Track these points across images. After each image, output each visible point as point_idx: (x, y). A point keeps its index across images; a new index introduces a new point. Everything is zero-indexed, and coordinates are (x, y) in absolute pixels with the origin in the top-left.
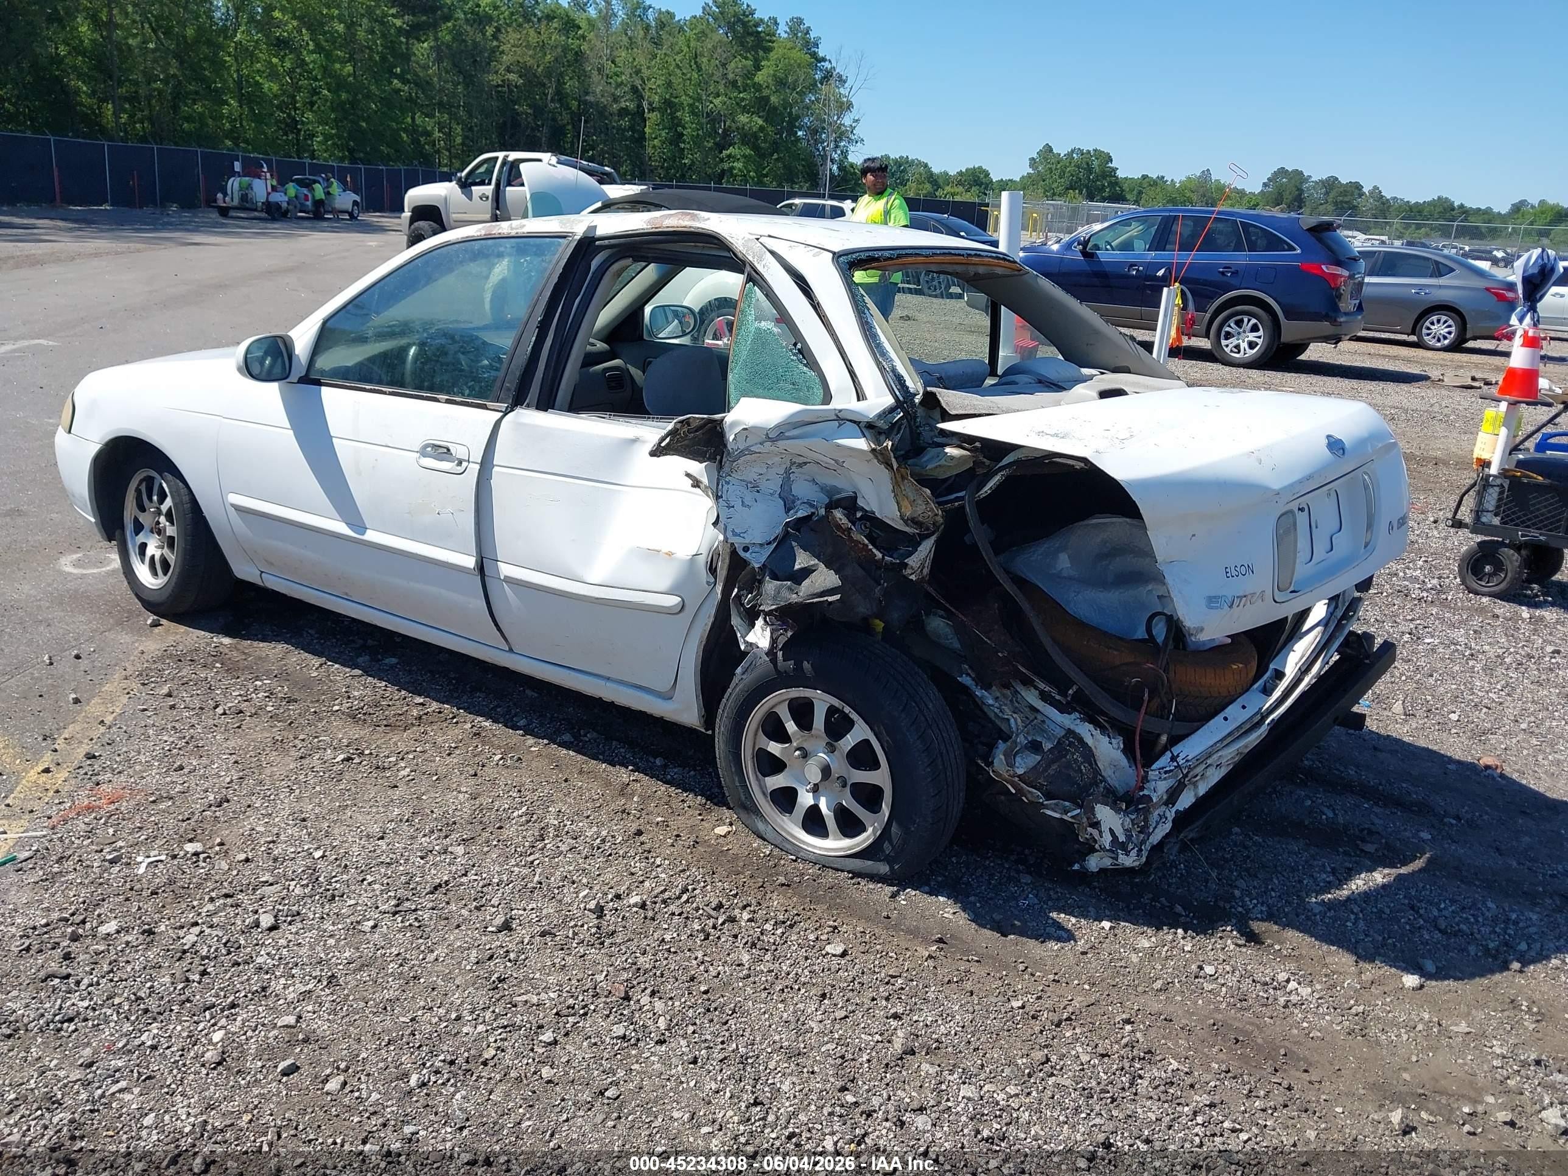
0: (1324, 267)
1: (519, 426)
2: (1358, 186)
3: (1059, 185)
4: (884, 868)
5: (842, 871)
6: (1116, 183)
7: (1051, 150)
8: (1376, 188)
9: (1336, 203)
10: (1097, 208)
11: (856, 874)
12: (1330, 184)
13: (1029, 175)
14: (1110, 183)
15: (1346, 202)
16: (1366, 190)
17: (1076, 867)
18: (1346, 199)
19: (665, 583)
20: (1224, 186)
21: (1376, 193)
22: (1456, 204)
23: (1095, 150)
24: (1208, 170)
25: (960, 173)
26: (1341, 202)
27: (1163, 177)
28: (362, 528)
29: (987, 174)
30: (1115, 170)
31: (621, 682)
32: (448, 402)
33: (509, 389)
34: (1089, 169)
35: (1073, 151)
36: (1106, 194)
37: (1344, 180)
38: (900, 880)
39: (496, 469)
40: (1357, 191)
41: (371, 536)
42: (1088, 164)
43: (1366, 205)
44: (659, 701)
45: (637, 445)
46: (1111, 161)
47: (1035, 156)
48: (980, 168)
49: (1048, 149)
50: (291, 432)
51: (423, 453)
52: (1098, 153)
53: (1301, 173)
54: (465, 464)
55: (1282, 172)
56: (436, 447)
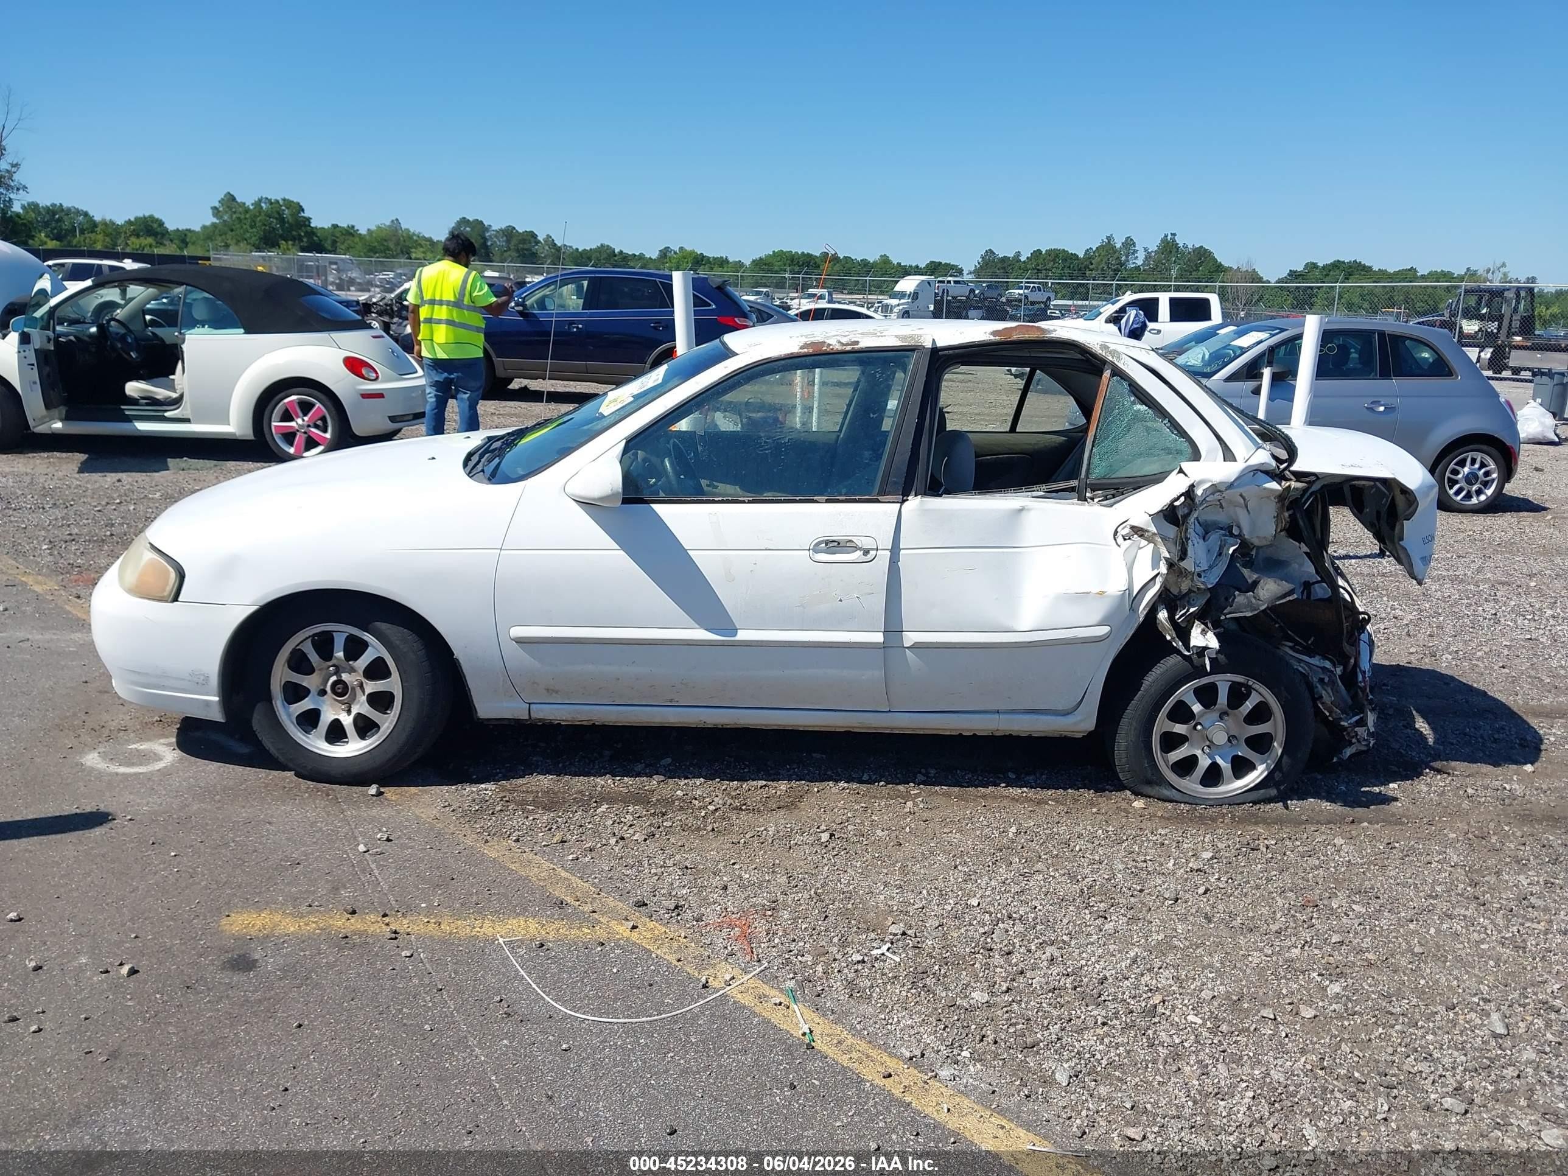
0: (736, 319)
1: (926, 512)
2: (533, 235)
3: (254, 235)
4: (1273, 792)
5: (1245, 803)
6: (312, 232)
7: (233, 199)
8: (549, 236)
9: (518, 251)
10: (310, 259)
11: (1255, 803)
12: (509, 233)
13: (214, 225)
14: (306, 233)
15: (526, 250)
16: (541, 238)
17: (1335, 760)
18: (526, 247)
19: (1096, 617)
20: (414, 234)
21: (549, 239)
22: (616, 251)
23: (284, 200)
24: (397, 220)
25: (129, 222)
26: (523, 249)
27: (353, 227)
28: (734, 631)
29: (161, 224)
30: (309, 219)
31: (1013, 712)
32: (827, 501)
33: (895, 483)
34: (281, 219)
35: (260, 200)
36: (304, 244)
37: (521, 229)
38: (1283, 798)
39: (902, 552)
40: (532, 239)
41: (743, 635)
42: (278, 213)
43: (543, 251)
44: (1059, 718)
45: (1024, 512)
46: (303, 210)
47: (217, 205)
48: (151, 217)
49: (230, 198)
50: (622, 552)
51: (816, 549)
52: (289, 203)
53: (481, 222)
54: (873, 553)
55: (464, 221)
56: (827, 542)
